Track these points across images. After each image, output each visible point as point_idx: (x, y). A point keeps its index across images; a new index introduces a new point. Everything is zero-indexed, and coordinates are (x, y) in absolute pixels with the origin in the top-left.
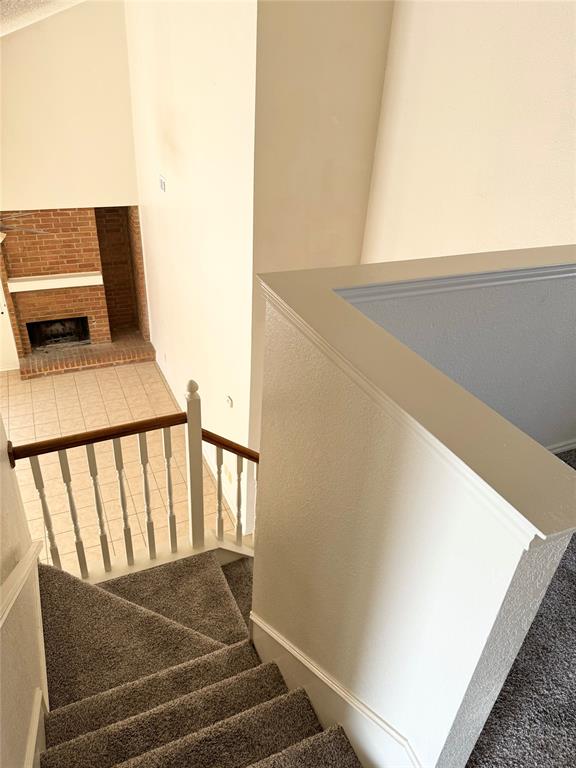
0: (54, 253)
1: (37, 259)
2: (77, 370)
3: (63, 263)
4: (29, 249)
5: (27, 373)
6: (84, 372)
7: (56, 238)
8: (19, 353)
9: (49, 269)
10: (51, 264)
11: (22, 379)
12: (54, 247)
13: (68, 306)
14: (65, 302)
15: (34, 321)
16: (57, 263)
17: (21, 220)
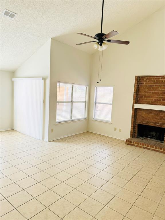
0: (158, 95)
1: (149, 97)
2: (149, 149)
3: (160, 100)
4: (148, 93)
5: (128, 142)
6: (152, 151)
7: (160, 89)
8: (131, 135)
9: (153, 102)
10: (155, 100)
11: (126, 144)
12: (158, 93)
13: (157, 121)
14: (156, 119)
15: (141, 124)
16: (157, 100)
17: (147, 80)
